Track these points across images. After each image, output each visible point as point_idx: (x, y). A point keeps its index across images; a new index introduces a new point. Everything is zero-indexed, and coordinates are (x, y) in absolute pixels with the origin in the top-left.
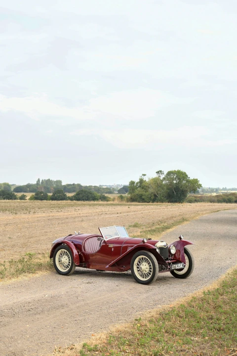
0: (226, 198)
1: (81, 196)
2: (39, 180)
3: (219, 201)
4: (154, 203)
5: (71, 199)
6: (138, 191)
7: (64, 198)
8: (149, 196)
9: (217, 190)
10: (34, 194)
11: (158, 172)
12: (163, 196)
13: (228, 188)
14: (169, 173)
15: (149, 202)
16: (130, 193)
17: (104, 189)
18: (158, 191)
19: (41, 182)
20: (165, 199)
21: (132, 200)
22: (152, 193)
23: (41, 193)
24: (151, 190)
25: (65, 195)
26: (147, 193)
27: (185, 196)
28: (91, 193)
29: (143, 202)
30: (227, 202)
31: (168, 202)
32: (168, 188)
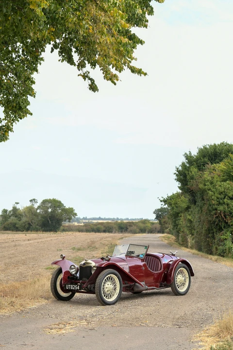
0: (95, 227)
3: (87, 231)
4: (28, 232)
6: (13, 219)
8: (24, 225)
11: (31, 201)
12: (38, 225)
13: (88, 218)
14: (44, 202)
15: (23, 231)
16: (3, 221)
18: (33, 219)
20: (40, 228)
22: (26, 222)
24: (24, 219)
26: (21, 222)
27: (60, 225)
29: (17, 231)
30: (95, 232)
31: (43, 231)
32: (43, 217)
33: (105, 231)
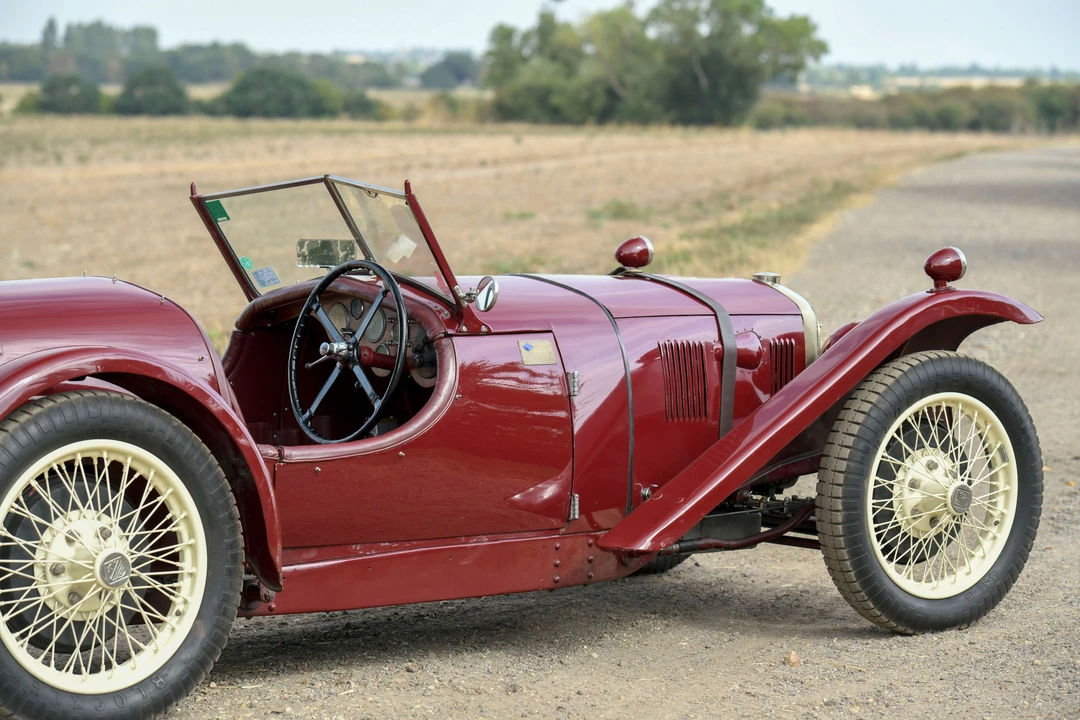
0: (931, 109)
1: (255, 96)
2: (51, 27)
3: (897, 124)
4: (607, 128)
5: (210, 110)
6: (535, 71)
7: (175, 106)
8: (584, 96)
9: (874, 75)
10: (35, 88)
12: (647, 97)
15: (583, 123)
16: (494, 81)
17: (354, 67)
18: (627, 69)
19: (61, 31)
20: (660, 108)
21: (505, 112)
22: (596, 82)
23: (70, 81)
24: (588, 71)
25: (180, 94)
26: (573, 84)
27: (750, 96)
28: (301, 84)
29: (554, 123)
31: (674, 123)
32: (673, 59)
33: (974, 126)
